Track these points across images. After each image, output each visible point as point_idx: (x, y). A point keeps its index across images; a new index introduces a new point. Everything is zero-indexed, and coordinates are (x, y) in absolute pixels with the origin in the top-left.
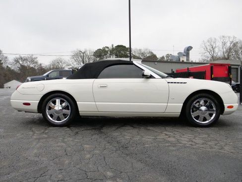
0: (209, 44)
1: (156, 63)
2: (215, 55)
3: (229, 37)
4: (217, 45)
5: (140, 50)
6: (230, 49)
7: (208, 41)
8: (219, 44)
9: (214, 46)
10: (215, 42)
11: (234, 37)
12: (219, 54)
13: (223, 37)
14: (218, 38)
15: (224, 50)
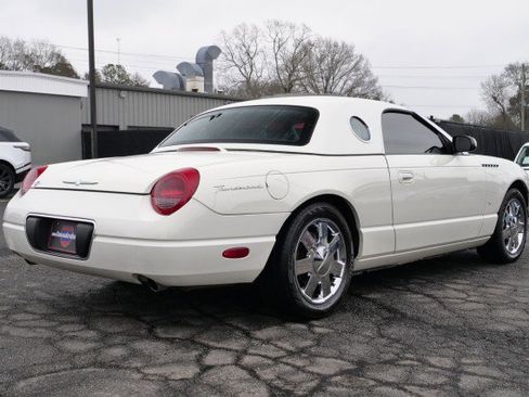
0: (236, 41)
1: (123, 94)
2: (254, 76)
3: (292, 27)
4: (260, 46)
5: (19, 45)
6: (294, 60)
7: (237, 33)
8: (265, 44)
9: (252, 49)
10: (254, 39)
11: (306, 29)
12: (265, 74)
13: (277, 24)
14: (262, 27)
15: (280, 62)
